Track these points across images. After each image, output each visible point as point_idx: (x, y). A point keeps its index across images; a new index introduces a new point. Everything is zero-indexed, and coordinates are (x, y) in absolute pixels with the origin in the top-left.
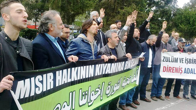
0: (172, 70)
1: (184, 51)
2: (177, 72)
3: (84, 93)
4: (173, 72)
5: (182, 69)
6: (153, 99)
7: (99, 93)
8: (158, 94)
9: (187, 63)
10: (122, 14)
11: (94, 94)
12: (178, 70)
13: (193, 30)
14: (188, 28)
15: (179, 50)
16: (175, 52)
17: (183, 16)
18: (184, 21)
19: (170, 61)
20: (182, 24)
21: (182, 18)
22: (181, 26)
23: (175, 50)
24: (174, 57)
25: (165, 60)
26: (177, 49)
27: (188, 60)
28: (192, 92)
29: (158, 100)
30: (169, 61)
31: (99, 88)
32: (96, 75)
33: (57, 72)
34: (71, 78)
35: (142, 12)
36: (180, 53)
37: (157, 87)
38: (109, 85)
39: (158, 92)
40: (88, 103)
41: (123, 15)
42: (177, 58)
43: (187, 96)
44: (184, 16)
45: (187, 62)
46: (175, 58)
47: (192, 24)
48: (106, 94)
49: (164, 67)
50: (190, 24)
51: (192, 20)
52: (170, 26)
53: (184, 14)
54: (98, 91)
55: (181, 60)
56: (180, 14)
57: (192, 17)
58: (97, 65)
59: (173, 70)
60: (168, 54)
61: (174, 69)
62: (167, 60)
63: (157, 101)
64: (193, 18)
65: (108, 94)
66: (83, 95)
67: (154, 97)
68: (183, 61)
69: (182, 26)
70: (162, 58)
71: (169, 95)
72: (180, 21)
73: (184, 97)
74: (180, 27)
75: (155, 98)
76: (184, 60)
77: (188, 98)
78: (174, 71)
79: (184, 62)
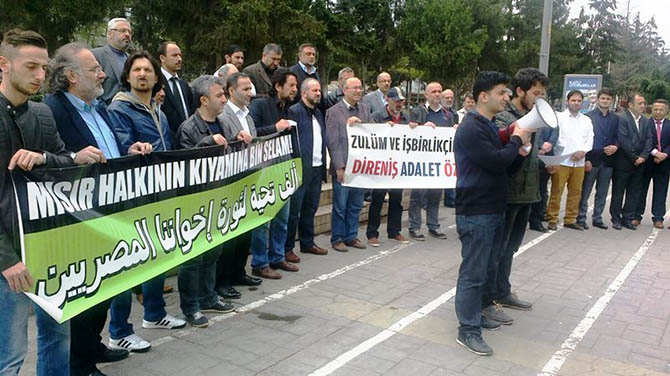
0: (373, 170)
1: (403, 120)
2: (385, 174)
3: (165, 225)
4: (376, 173)
5: (396, 166)
6: (338, 248)
7: (202, 225)
8: (348, 234)
9: (408, 150)
10: (236, 20)
11: (189, 228)
12: (387, 169)
13: (453, 59)
14: (439, 54)
15: (390, 118)
16: (380, 122)
17: (423, 19)
18: (428, 34)
19: (370, 145)
20: (423, 43)
21: (420, 24)
22: (419, 49)
23: (380, 120)
24: (377, 136)
25: (356, 144)
26: (386, 115)
27: (410, 142)
28: (430, 222)
29: (350, 249)
30: (367, 147)
31: (201, 214)
32: (192, 183)
33: (101, 176)
34: (134, 190)
35: (297, 12)
36: (392, 126)
37: (346, 218)
38: (223, 205)
39: (348, 230)
40: (181, 246)
41: (239, 21)
42: (385, 138)
43: (417, 232)
44: (426, 16)
45: (407, 147)
46: (380, 138)
47: (449, 43)
48: (219, 229)
49: (356, 161)
50: (444, 42)
51: (448, 29)
52: (390, 49)
53: (425, 13)
54: (199, 221)
55: (394, 143)
56: (413, 12)
57: (450, 21)
58: (192, 162)
59: (377, 168)
60: (364, 128)
61: (380, 165)
62: (363, 143)
63: (346, 251)
64: (452, 24)
65: (222, 228)
66: (165, 229)
67: (340, 242)
68: (397, 144)
69: (422, 49)
70: (351, 140)
71: (377, 235)
72: (416, 33)
73: (412, 234)
74: (418, 53)
75: (342, 246)
76: (401, 142)
77: (422, 236)
78: (379, 171)
79: (401, 146)
